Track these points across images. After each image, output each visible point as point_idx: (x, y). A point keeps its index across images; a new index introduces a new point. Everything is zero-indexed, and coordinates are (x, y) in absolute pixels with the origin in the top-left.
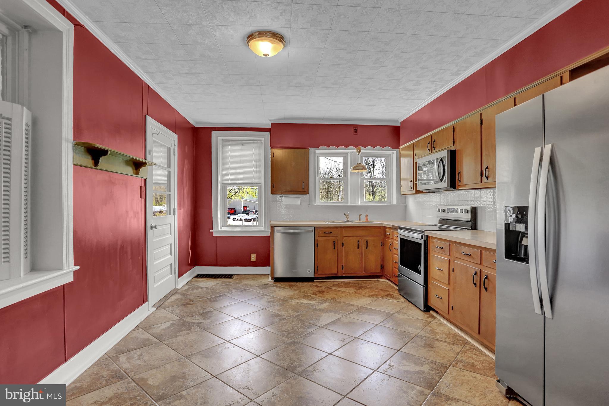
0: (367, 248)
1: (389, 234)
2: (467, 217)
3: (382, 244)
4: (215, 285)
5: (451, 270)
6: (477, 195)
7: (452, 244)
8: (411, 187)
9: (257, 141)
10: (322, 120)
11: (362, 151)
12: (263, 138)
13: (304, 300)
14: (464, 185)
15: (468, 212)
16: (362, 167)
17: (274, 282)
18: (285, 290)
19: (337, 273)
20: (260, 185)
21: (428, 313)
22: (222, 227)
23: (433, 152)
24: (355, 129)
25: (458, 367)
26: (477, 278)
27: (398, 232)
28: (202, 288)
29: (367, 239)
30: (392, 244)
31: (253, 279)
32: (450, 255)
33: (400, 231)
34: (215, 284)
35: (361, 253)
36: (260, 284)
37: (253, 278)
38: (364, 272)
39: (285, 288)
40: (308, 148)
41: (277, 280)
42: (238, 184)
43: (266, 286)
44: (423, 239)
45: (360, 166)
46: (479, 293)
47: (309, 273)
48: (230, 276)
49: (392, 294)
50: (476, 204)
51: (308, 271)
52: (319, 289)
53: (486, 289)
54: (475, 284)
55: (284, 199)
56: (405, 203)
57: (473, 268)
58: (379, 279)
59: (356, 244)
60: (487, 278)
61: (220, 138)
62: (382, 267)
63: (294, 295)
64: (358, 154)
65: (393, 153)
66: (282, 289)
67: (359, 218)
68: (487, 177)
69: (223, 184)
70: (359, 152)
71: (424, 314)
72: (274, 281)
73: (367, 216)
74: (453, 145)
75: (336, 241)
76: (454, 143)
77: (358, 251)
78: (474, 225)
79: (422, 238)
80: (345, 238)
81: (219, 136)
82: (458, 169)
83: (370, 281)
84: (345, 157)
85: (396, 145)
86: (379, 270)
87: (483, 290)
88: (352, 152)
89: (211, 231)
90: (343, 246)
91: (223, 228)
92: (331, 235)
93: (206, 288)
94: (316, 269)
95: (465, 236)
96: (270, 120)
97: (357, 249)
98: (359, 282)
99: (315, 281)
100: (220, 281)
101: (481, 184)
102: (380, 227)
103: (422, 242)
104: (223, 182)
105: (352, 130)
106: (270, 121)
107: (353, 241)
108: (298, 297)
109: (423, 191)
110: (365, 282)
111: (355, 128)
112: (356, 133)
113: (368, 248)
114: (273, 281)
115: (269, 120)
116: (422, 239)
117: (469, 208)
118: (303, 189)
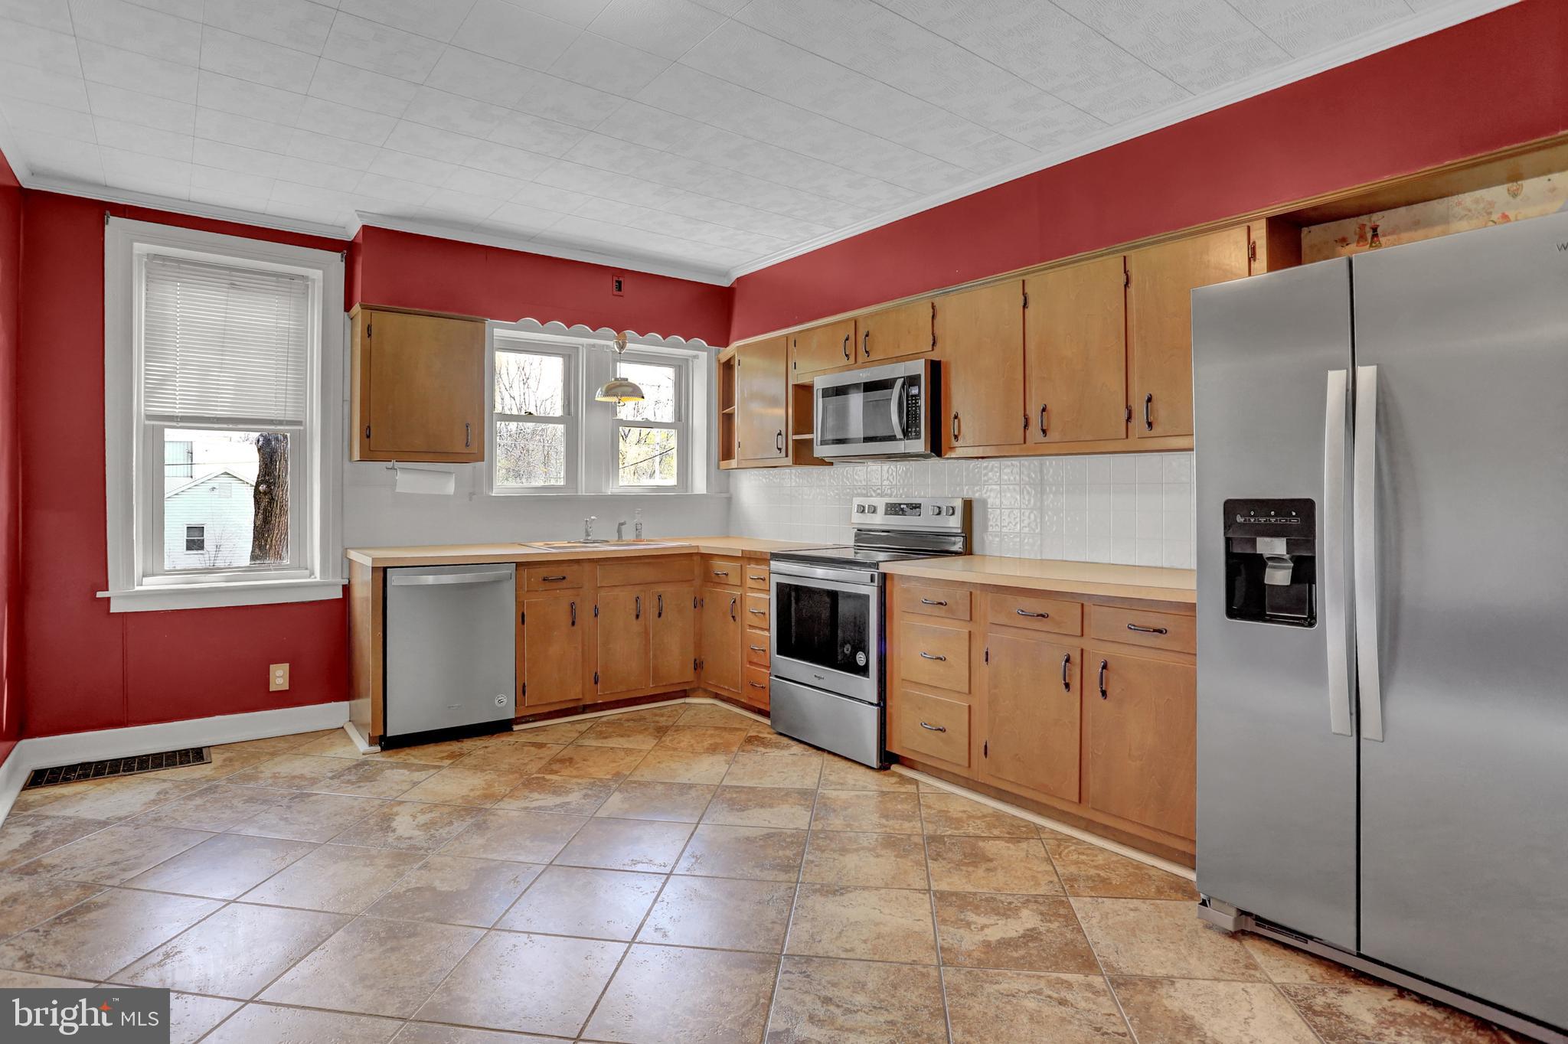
0: (660, 615)
1: (726, 575)
3: (698, 603)
4: (154, 802)
5: (978, 657)
7: (978, 592)
8: (780, 449)
9: (292, 277)
10: (529, 241)
11: (629, 346)
12: (320, 272)
13: (535, 795)
15: (953, 511)
16: (630, 389)
17: (384, 753)
18: (444, 772)
19: (580, 697)
20: (302, 428)
21: (888, 772)
22: (144, 576)
23: (860, 360)
24: (617, 281)
25: (1084, 894)
26: (1072, 671)
27: (772, 567)
28: (104, 824)
29: (660, 590)
30: (738, 602)
31: (294, 751)
32: (973, 618)
33: (775, 565)
34: (152, 796)
35: (646, 633)
36: (337, 766)
37: (293, 748)
38: (653, 684)
39: (439, 767)
40: (483, 322)
41: (389, 743)
42: (214, 423)
43: (361, 771)
44: (876, 584)
45: (624, 386)
46: (1078, 704)
47: (504, 707)
48: (195, 755)
49: (757, 736)
50: (973, 493)
51: (496, 701)
52: (547, 754)
53: (1104, 693)
54: (1067, 685)
55: (400, 476)
56: (728, 491)
57: (1059, 647)
58: (688, 700)
59: (632, 606)
60: (1105, 666)
61: (140, 248)
62: (698, 665)
63: (490, 785)
64: (618, 350)
65: (696, 357)
66: (432, 771)
67: (619, 531)
68: (1045, 431)
69: (149, 417)
70: (622, 347)
71: (881, 776)
72: (383, 749)
73: (639, 527)
74: (933, 350)
75: (577, 601)
76: (934, 344)
77: (636, 626)
78: (967, 543)
79: (872, 580)
80: (603, 593)
81: (138, 241)
82: (950, 409)
83: (670, 709)
84: (569, 356)
85: (720, 337)
86: (689, 675)
88: (594, 346)
89: (100, 594)
90: (596, 615)
91: (145, 580)
92: (564, 584)
93: (120, 819)
94: (522, 690)
96: (361, 214)
97: (635, 621)
98: (641, 713)
99: (516, 728)
100: (164, 781)
101: (1025, 445)
102: (689, 556)
103: (872, 591)
104: (148, 413)
105: (609, 284)
106: (359, 216)
107: (624, 597)
108: (508, 789)
109: (827, 460)
110: (658, 712)
111: (619, 277)
112: (620, 293)
113: (663, 615)
114: (378, 748)
115: (356, 215)
116: (872, 584)
117: (958, 504)
118: (467, 445)
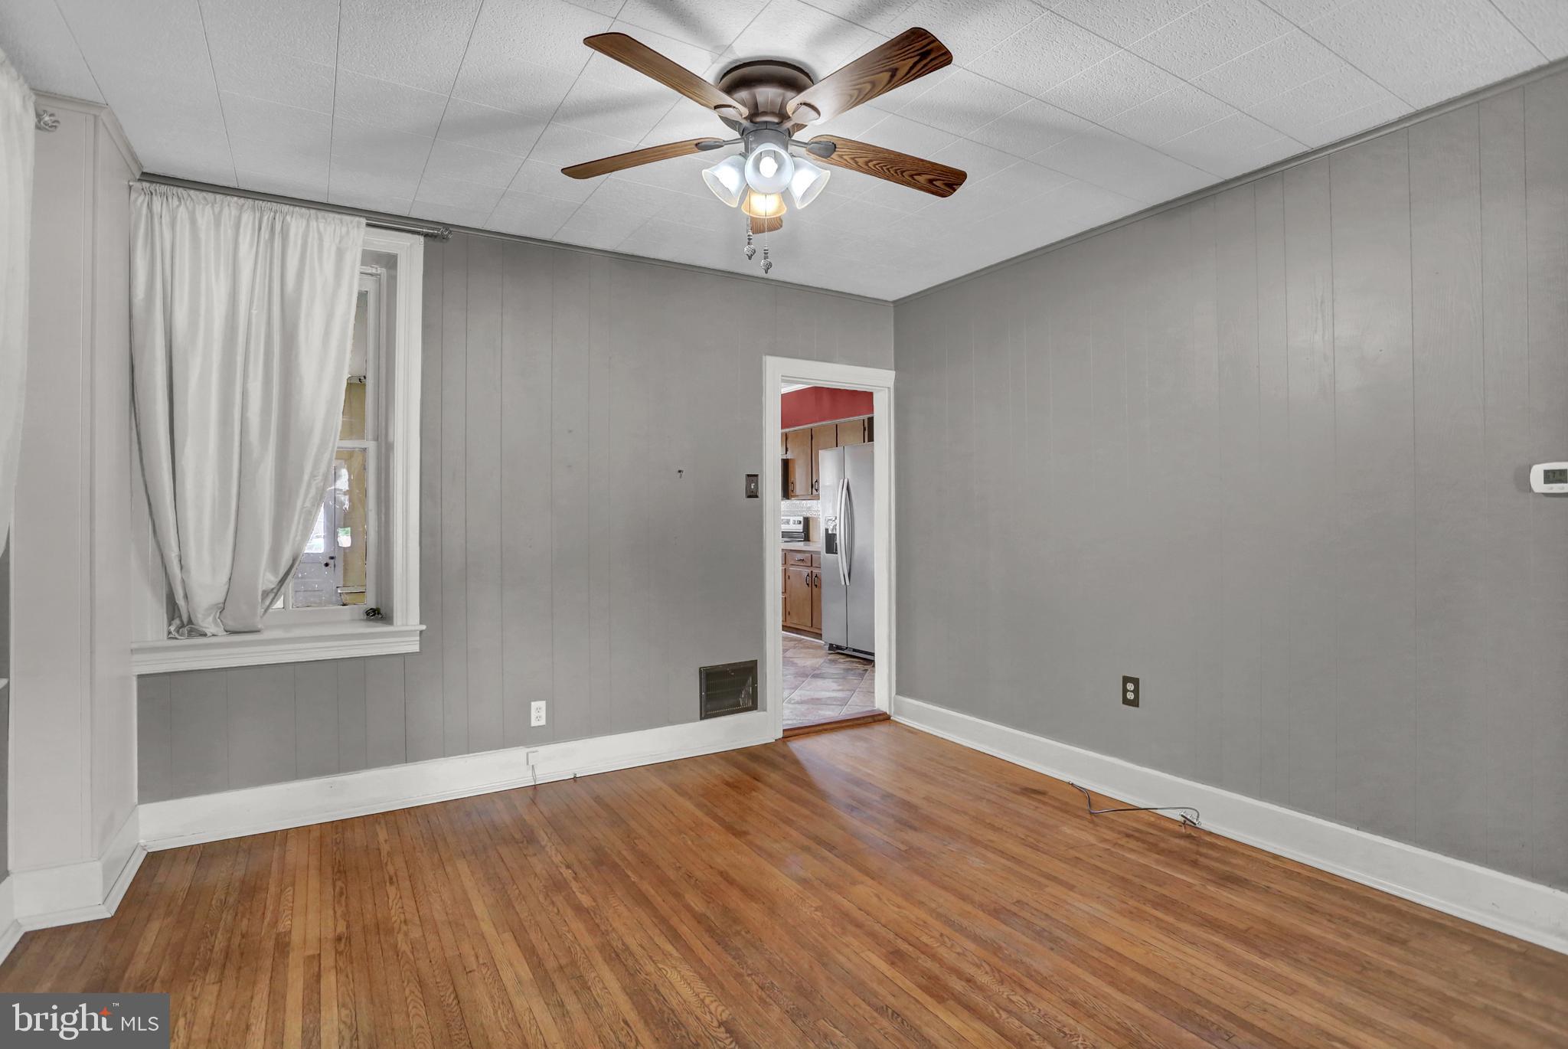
2: (800, 528)
5: (787, 577)
6: (808, 505)
14: (798, 496)
15: (800, 522)
26: (809, 579)
50: (808, 515)
53: (816, 586)
54: (808, 584)
57: (806, 571)
60: (816, 576)
68: (817, 490)
78: (806, 536)
82: (791, 479)
87: (814, 587)
95: (800, 545)
117: (801, 519)
